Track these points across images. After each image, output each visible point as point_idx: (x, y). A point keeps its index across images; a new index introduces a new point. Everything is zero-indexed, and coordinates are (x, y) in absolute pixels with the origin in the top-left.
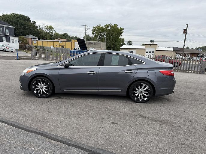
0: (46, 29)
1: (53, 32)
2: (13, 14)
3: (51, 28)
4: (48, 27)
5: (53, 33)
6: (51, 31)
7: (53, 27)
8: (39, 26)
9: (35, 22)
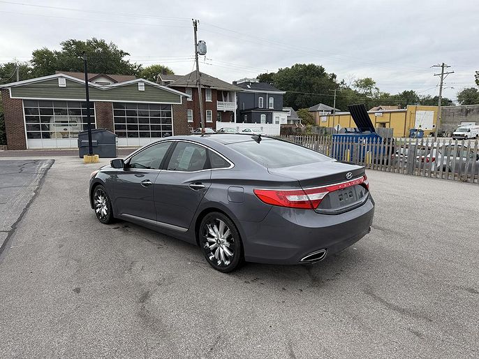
0: (358, 86)
1: (373, 91)
2: (297, 65)
3: (368, 83)
4: (361, 81)
5: (373, 93)
6: (368, 91)
7: (373, 80)
8: (342, 83)
9: (334, 76)
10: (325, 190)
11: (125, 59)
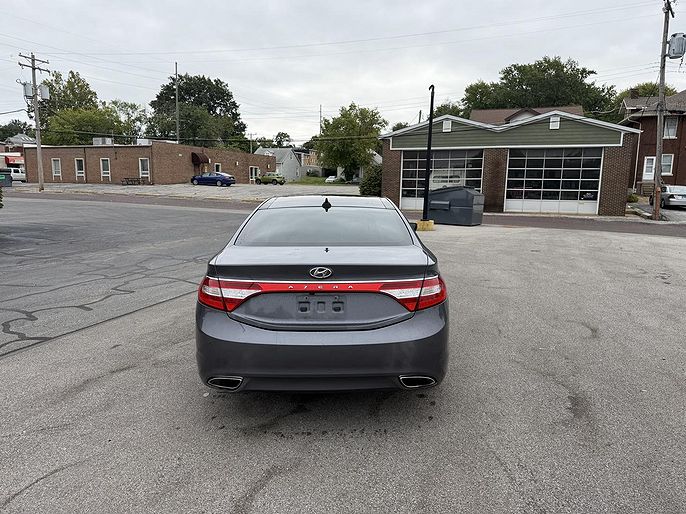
10: (250, 286)
11: (588, 80)
